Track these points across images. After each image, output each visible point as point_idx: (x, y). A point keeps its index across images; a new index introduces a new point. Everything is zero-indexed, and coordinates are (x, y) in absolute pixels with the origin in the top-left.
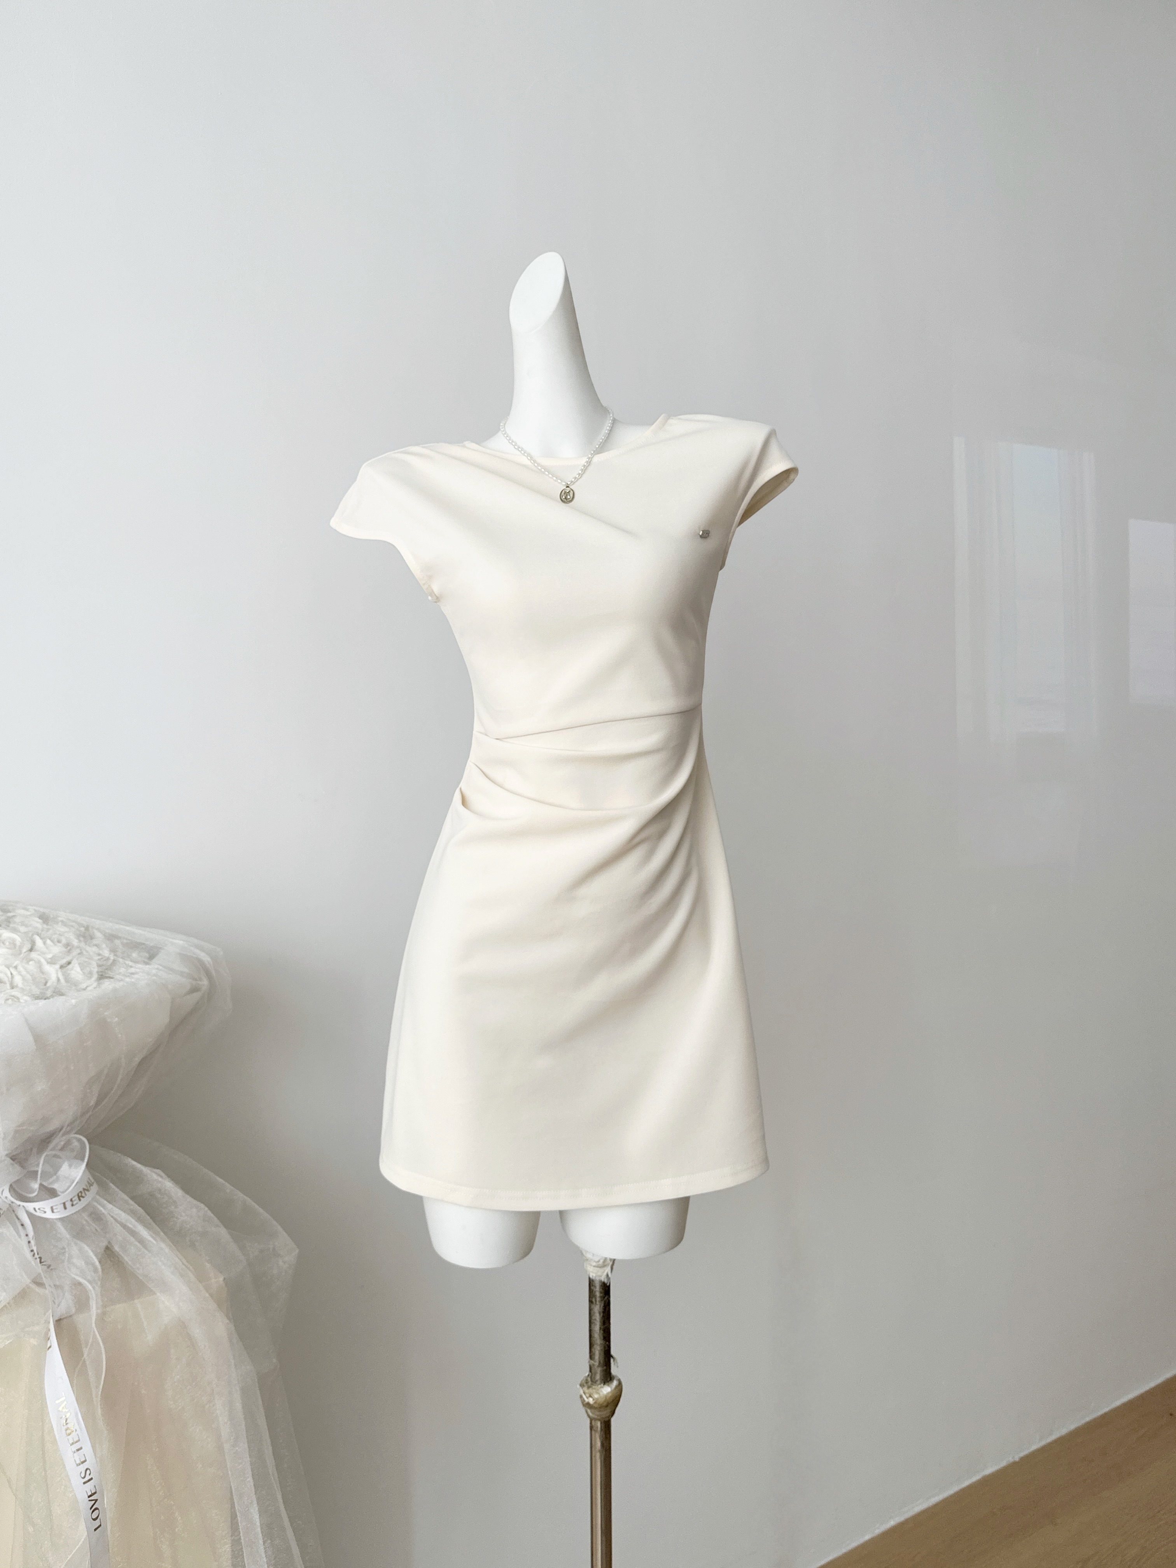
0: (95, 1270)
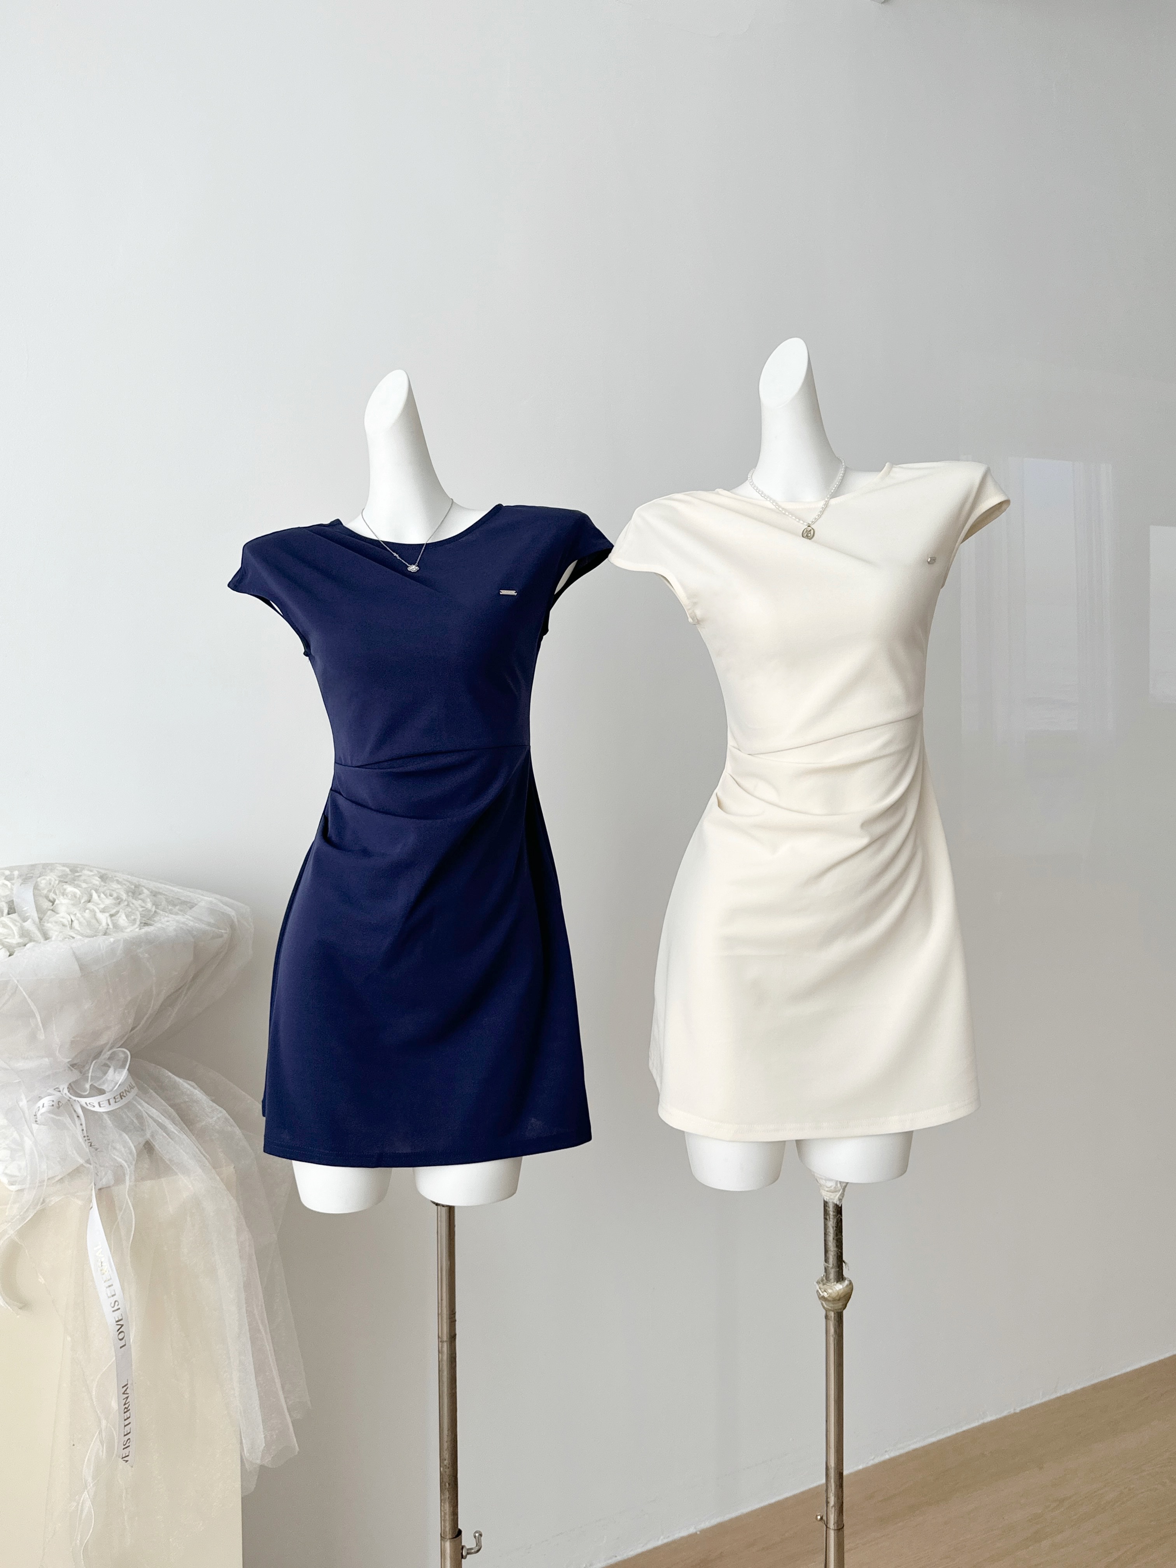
0: (131, 1153)
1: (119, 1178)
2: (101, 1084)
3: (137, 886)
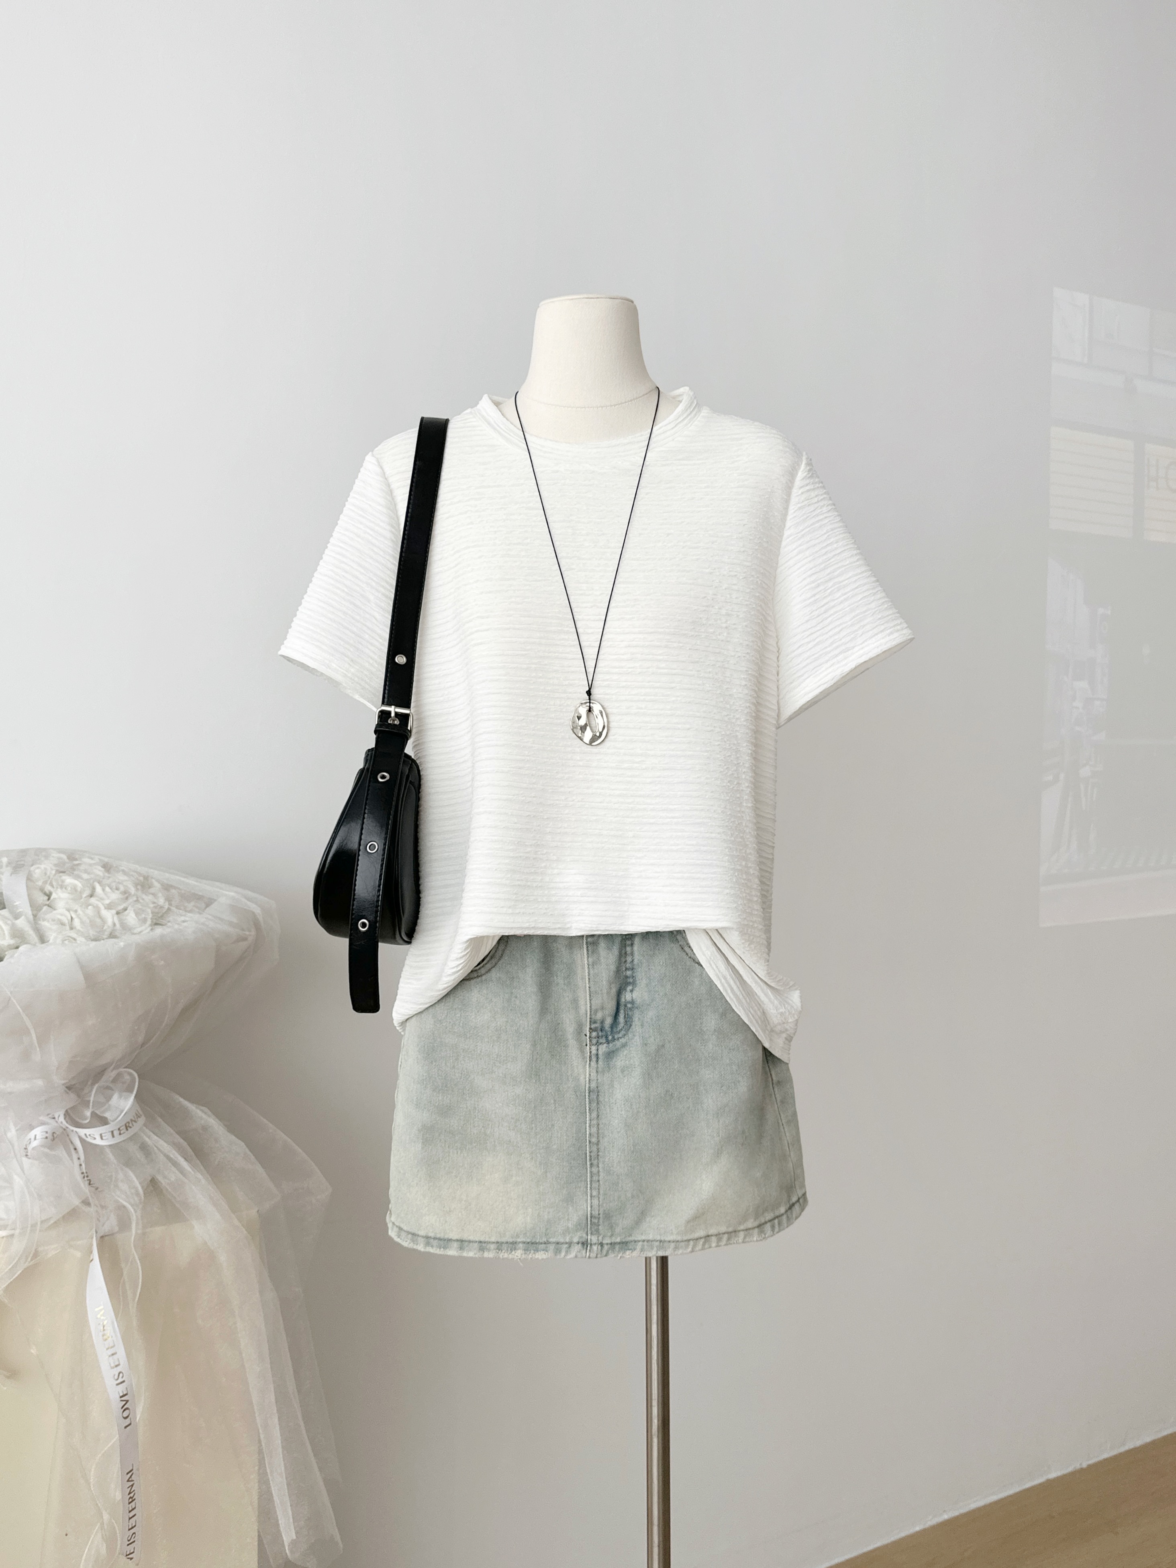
0: (139, 1197)
1: (124, 1224)
2: (104, 1112)
3: (146, 878)
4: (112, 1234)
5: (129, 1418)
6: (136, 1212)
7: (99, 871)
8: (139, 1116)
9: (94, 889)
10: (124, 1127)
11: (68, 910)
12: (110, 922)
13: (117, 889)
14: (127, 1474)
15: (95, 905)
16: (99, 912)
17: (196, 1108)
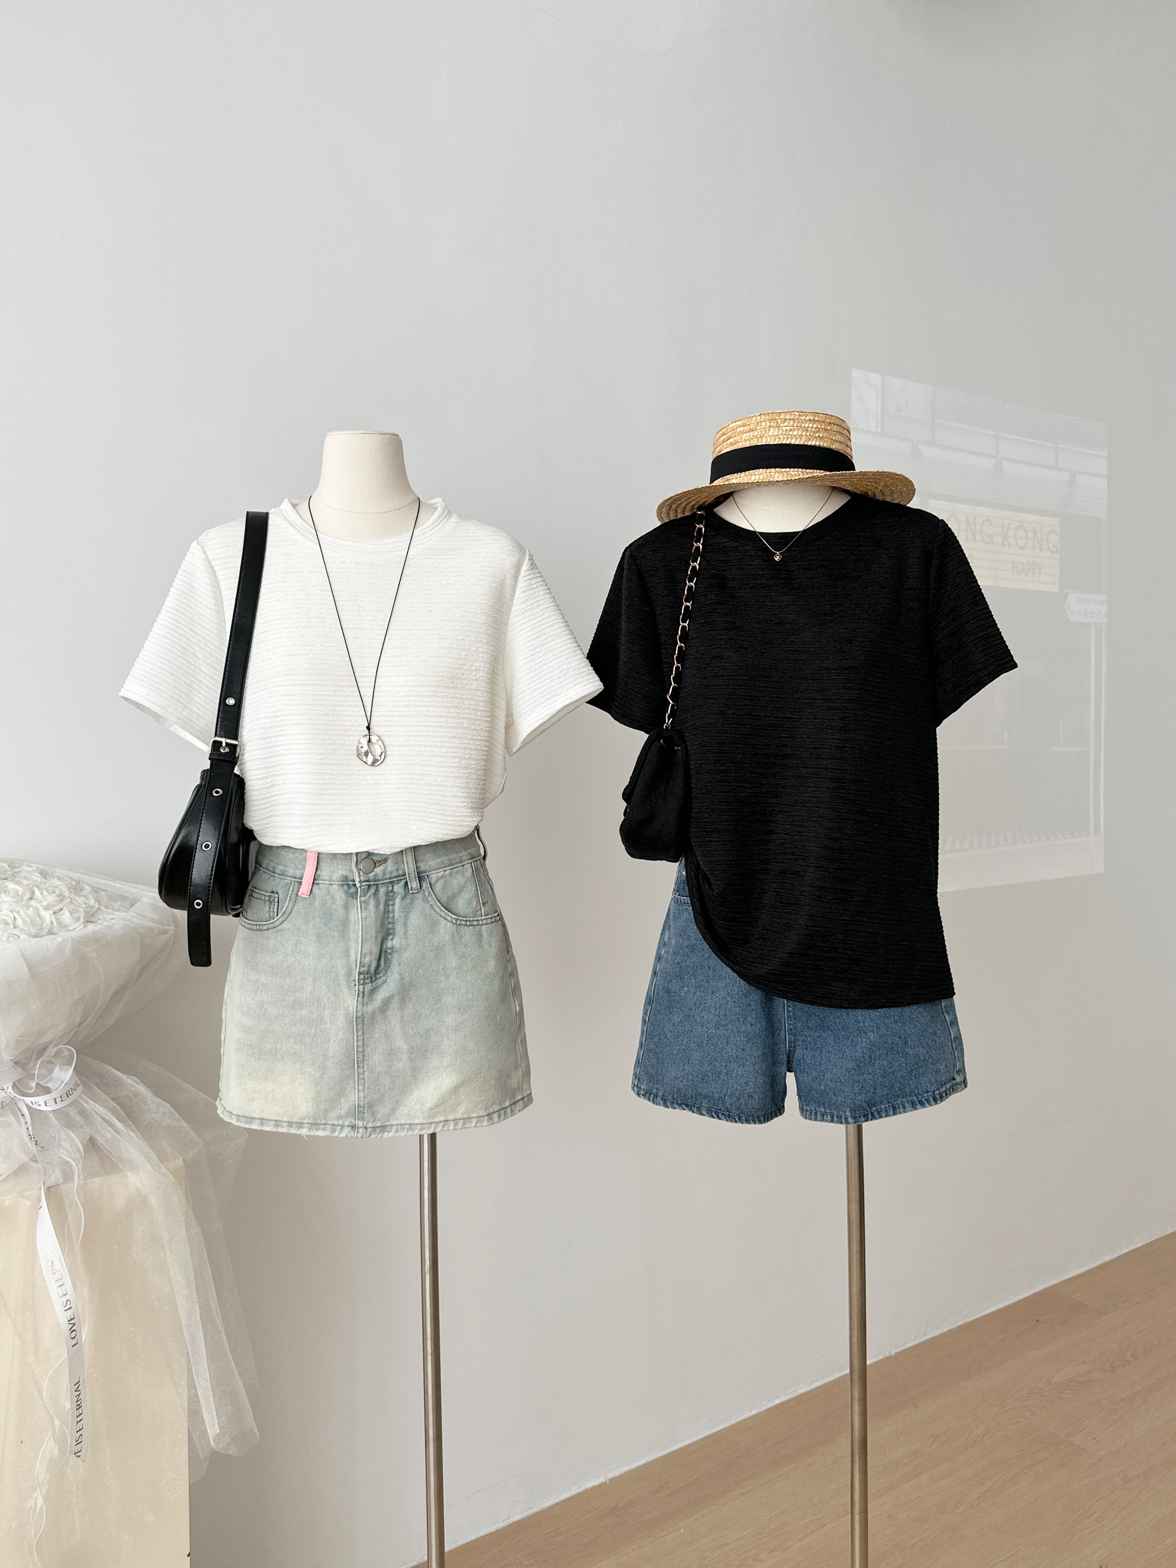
0: (80, 1153)
1: (67, 1176)
2: (47, 1082)
3: (78, 882)
4: (58, 1185)
5: (75, 1339)
6: (77, 1165)
7: (37, 878)
8: (77, 1086)
9: (33, 893)
10: (65, 1095)
11: (12, 912)
12: (48, 921)
13: (54, 892)
14: (75, 1385)
15: (35, 907)
16: (38, 913)
17: (128, 1077)
